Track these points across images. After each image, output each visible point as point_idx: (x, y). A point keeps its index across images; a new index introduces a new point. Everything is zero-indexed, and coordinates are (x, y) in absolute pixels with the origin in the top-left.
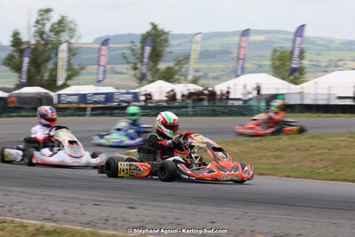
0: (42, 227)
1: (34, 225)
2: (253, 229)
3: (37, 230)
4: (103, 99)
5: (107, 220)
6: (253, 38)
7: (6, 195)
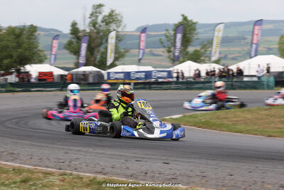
0: (94, 178)
1: (89, 177)
2: (263, 180)
3: (90, 181)
4: (143, 76)
5: (146, 173)
6: (265, 27)
7: (66, 153)
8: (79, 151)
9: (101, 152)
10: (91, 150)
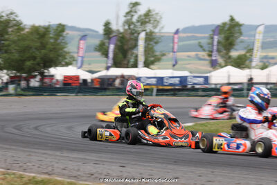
1: (30, 177)
8: (45, 154)
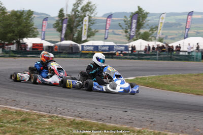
0: (74, 120)
1: (69, 119)
3: (71, 122)
4: (107, 49)
5: (111, 118)
6: (194, 16)
7: (53, 101)
9: (78, 101)
10: (71, 100)
